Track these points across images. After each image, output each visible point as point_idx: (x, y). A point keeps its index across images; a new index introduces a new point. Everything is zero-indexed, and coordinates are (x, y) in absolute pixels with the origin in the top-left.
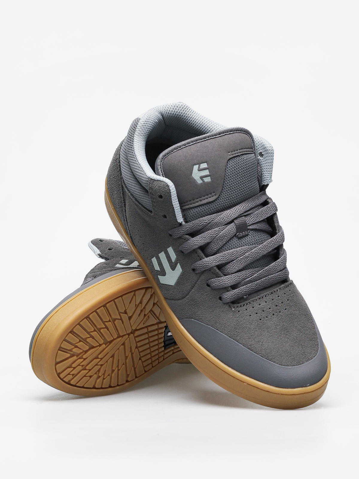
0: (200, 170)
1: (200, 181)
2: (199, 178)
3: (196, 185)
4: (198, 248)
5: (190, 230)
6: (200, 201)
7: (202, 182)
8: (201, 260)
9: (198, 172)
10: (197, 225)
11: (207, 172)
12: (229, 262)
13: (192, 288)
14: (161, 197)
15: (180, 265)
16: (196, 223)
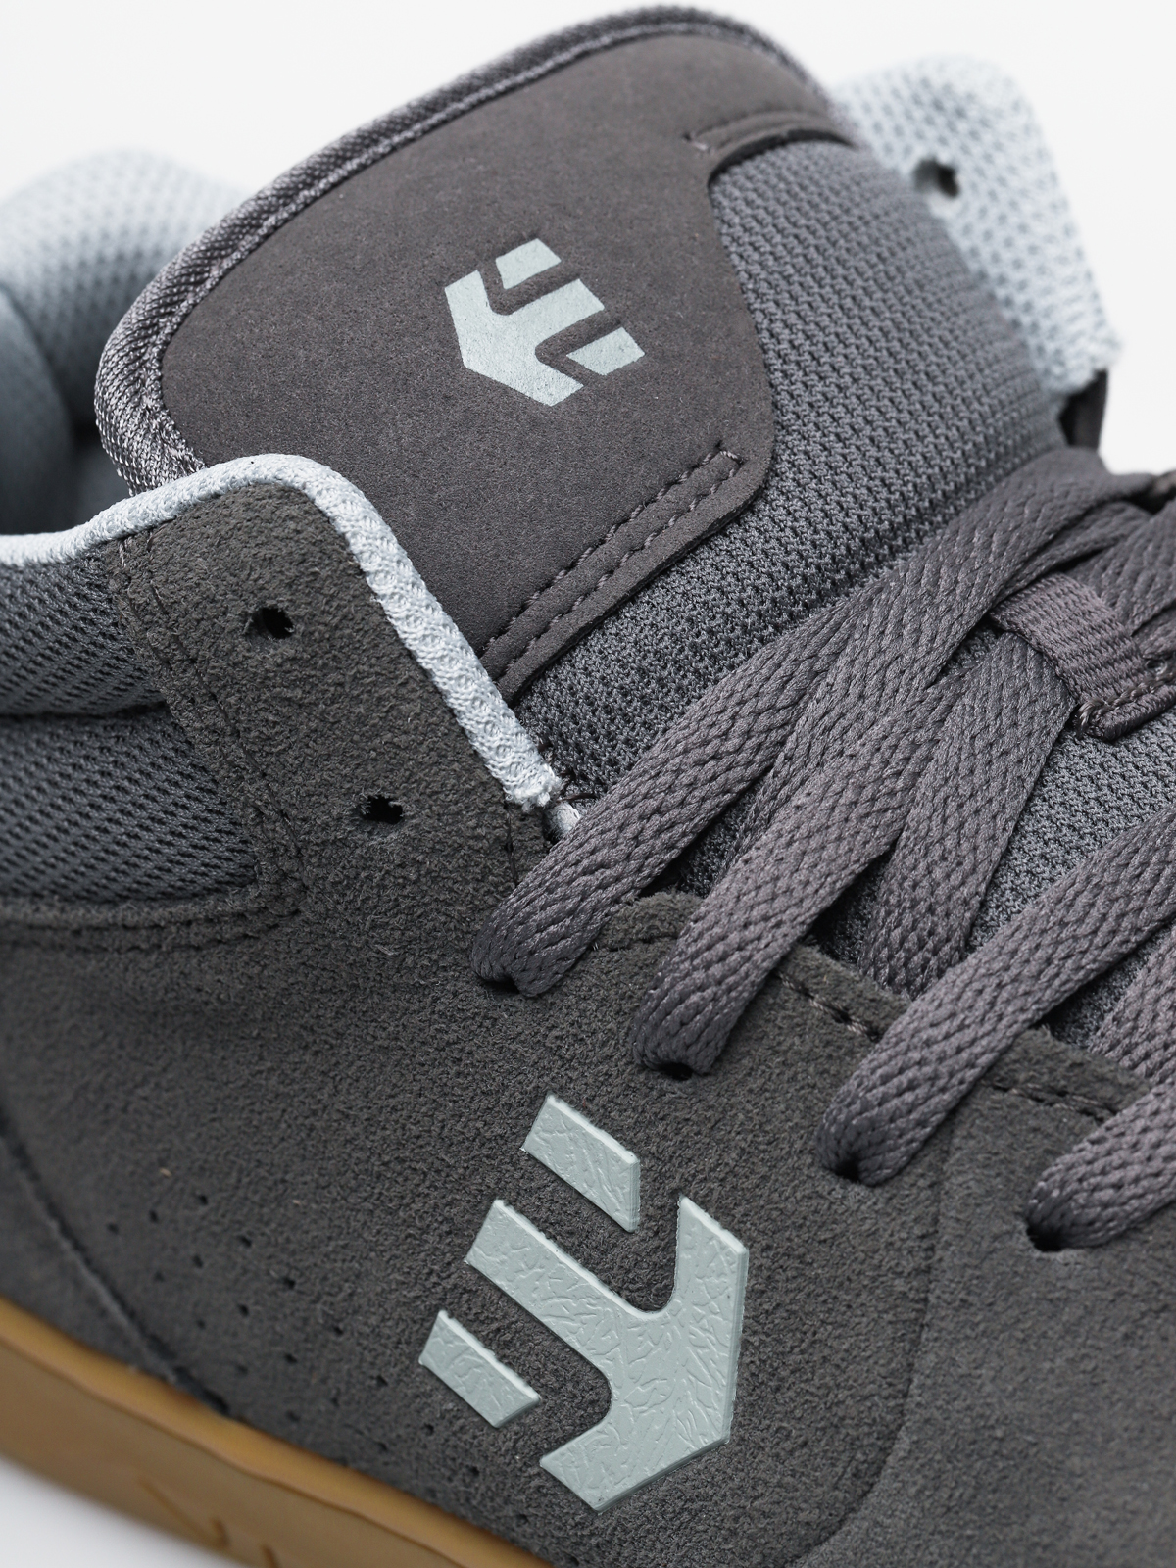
0: (506, 302)
1: (552, 389)
2: (532, 359)
3: (535, 423)
4: (802, 940)
5: (659, 832)
6: (633, 550)
7: (571, 386)
8: (875, 1034)
9: (500, 318)
10: (701, 763)
11: (576, 303)
12: (1136, 954)
13: (915, 1342)
14: (271, 623)
15: (703, 1204)
16: (686, 751)
